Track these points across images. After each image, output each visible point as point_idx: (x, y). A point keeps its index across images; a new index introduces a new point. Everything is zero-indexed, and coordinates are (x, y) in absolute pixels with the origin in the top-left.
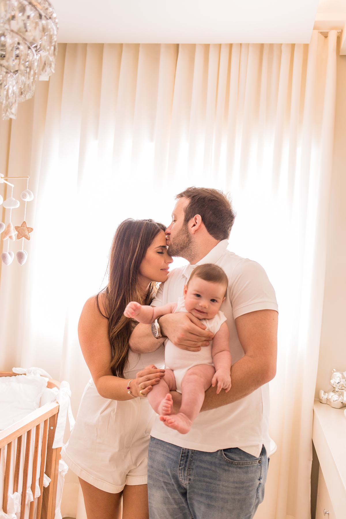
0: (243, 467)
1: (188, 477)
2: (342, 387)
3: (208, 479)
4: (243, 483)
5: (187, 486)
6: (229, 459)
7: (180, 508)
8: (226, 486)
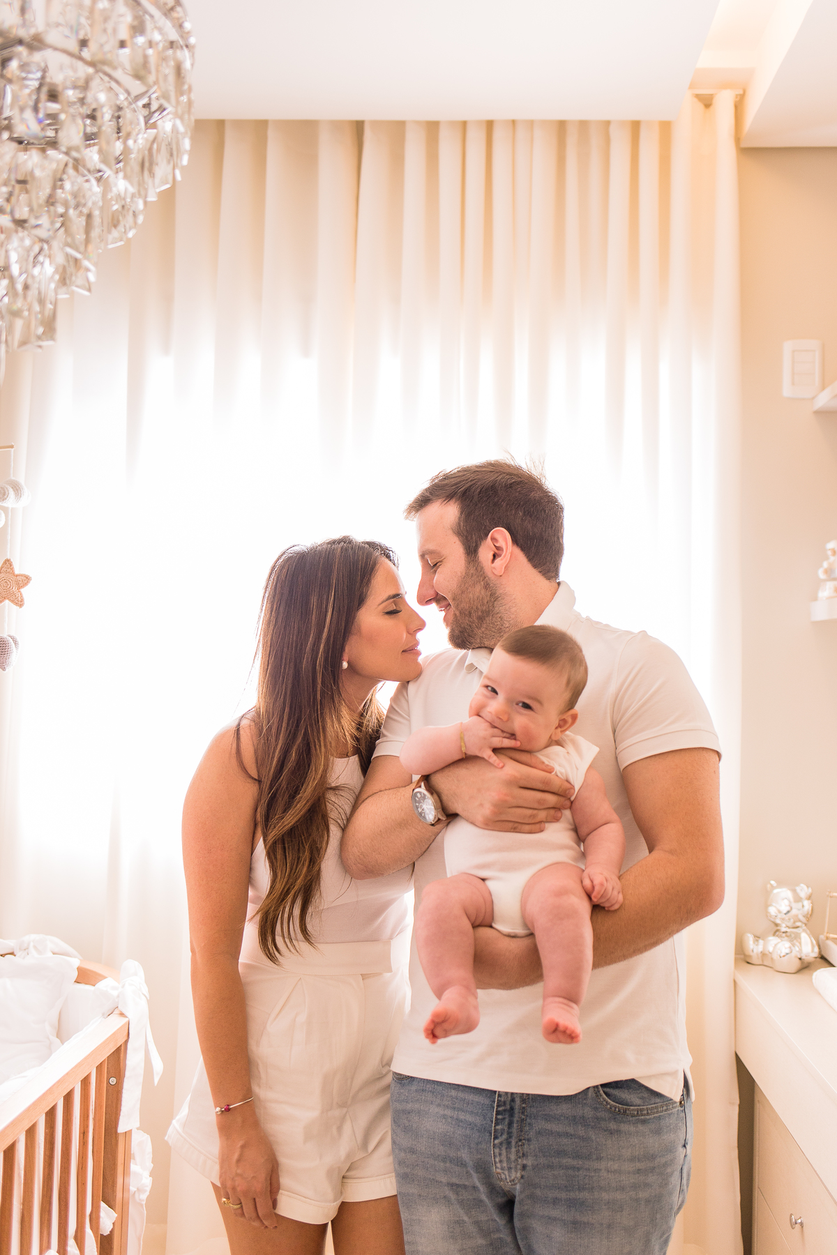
0: (650, 1119)
1: (520, 1160)
3: (570, 1160)
4: (652, 1157)
5: (515, 1184)
6: (617, 1105)
7: (491, 1244)
8: (615, 1172)
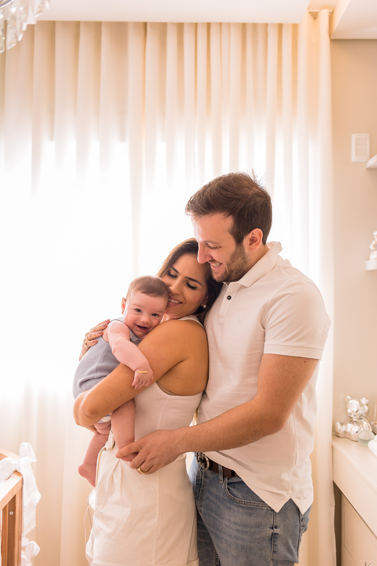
2: (360, 417)
